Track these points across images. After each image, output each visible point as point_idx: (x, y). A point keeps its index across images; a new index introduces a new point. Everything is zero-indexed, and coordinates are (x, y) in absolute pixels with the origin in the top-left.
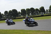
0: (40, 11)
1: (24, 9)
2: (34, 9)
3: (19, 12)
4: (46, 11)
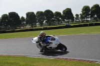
0: (63, 18)
1: (33, 13)
2: (51, 12)
3: (22, 18)
4: (75, 17)
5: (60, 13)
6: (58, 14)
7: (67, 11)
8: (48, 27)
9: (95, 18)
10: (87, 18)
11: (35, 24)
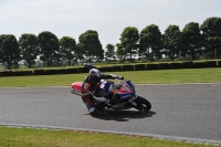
0: (80, 50)
1: (13, 37)
2: (54, 36)
4: (106, 50)
5: (74, 41)
6: (68, 42)
7: (88, 37)
8: (46, 69)
9: (148, 55)
10: (132, 53)
11: (16, 63)
